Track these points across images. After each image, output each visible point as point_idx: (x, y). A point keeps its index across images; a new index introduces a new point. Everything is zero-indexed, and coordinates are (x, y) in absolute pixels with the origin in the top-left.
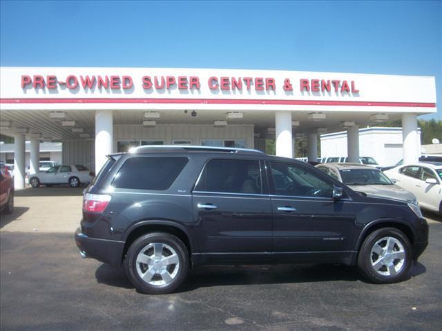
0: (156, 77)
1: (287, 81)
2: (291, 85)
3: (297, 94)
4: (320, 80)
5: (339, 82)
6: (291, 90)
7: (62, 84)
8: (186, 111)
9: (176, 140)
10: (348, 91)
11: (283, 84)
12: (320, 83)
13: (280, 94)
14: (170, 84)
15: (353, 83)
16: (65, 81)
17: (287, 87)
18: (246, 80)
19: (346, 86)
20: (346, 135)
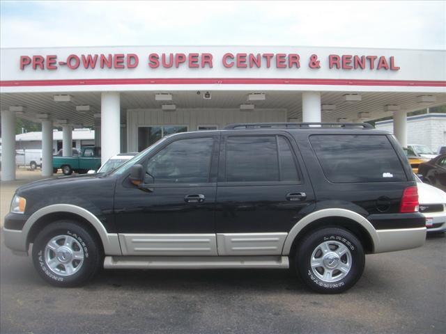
0: (164, 55)
1: (314, 57)
2: (318, 62)
3: (324, 72)
4: (353, 56)
5: (375, 58)
6: (318, 67)
7: (62, 64)
8: (199, 92)
9: (201, 126)
10: (385, 68)
11: (309, 61)
12: (352, 59)
13: (304, 72)
14: (179, 63)
15: (392, 59)
16: (65, 62)
17: (314, 64)
18: (265, 56)
19: (383, 63)
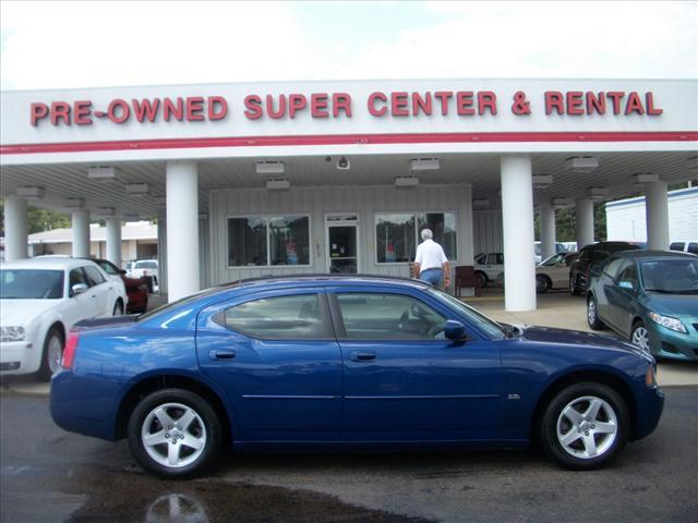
0: (270, 98)
1: (520, 96)
2: (527, 104)
3: (540, 121)
4: (585, 92)
5: (621, 95)
6: (528, 113)
7: (102, 116)
8: (328, 158)
9: (331, 215)
10: (639, 112)
11: (513, 102)
12: (584, 98)
13: (507, 122)
14: (296, 110)
15: (649, 96)
16: (105, 111)
17: (520, 107)
18: (439, 96)
19: (635, 103)
20: (644, 203)
